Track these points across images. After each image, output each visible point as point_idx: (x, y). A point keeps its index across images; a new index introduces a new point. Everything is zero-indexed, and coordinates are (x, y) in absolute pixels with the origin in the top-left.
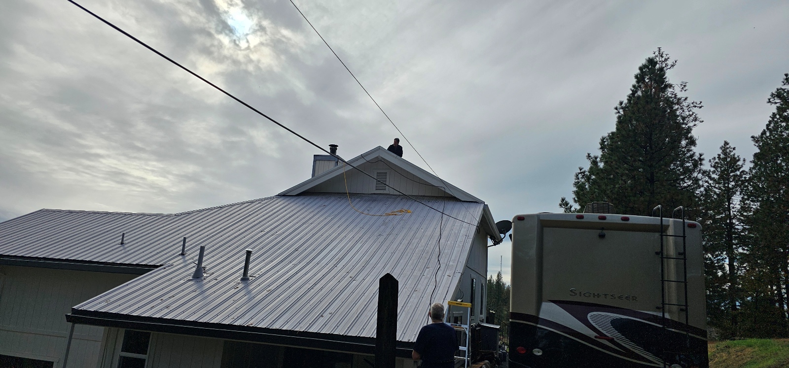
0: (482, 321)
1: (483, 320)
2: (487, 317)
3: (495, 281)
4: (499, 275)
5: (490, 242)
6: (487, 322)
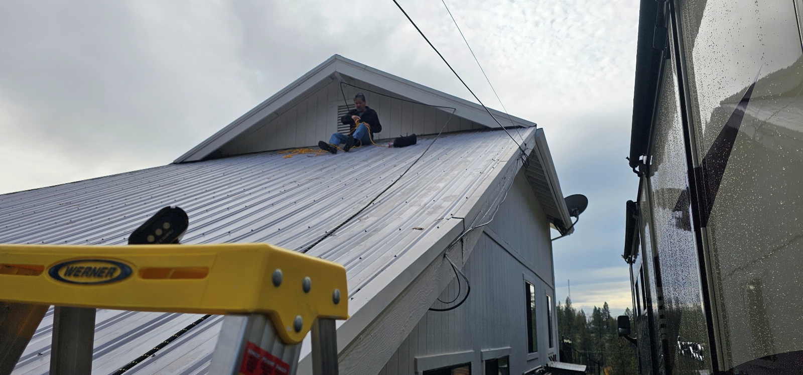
0: (553, 359)
1: (555, 356)
2: (561, 351)
3: (564, 306)
4: (568, 302)
6: (563, 360)
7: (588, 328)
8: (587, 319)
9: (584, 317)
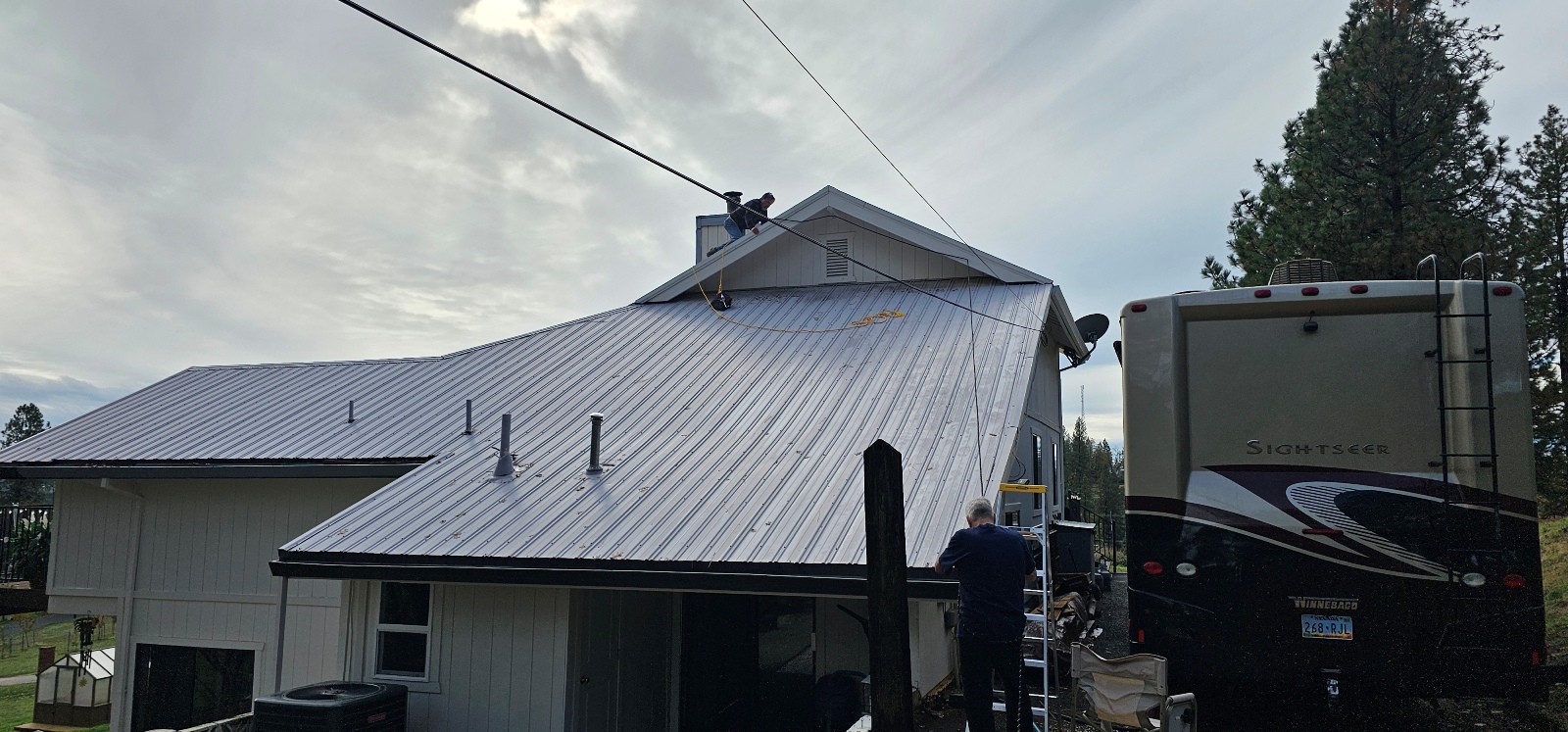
0: (1059, 517)
1: (1060, 515)
2: (1066, 509)
3: (1071, 436)
4: (1079, 425)
5: (1064, 360)
6: (1067, 518)
7: (1114, 474)
8: (1114, 457)
9: (1109, 454)
